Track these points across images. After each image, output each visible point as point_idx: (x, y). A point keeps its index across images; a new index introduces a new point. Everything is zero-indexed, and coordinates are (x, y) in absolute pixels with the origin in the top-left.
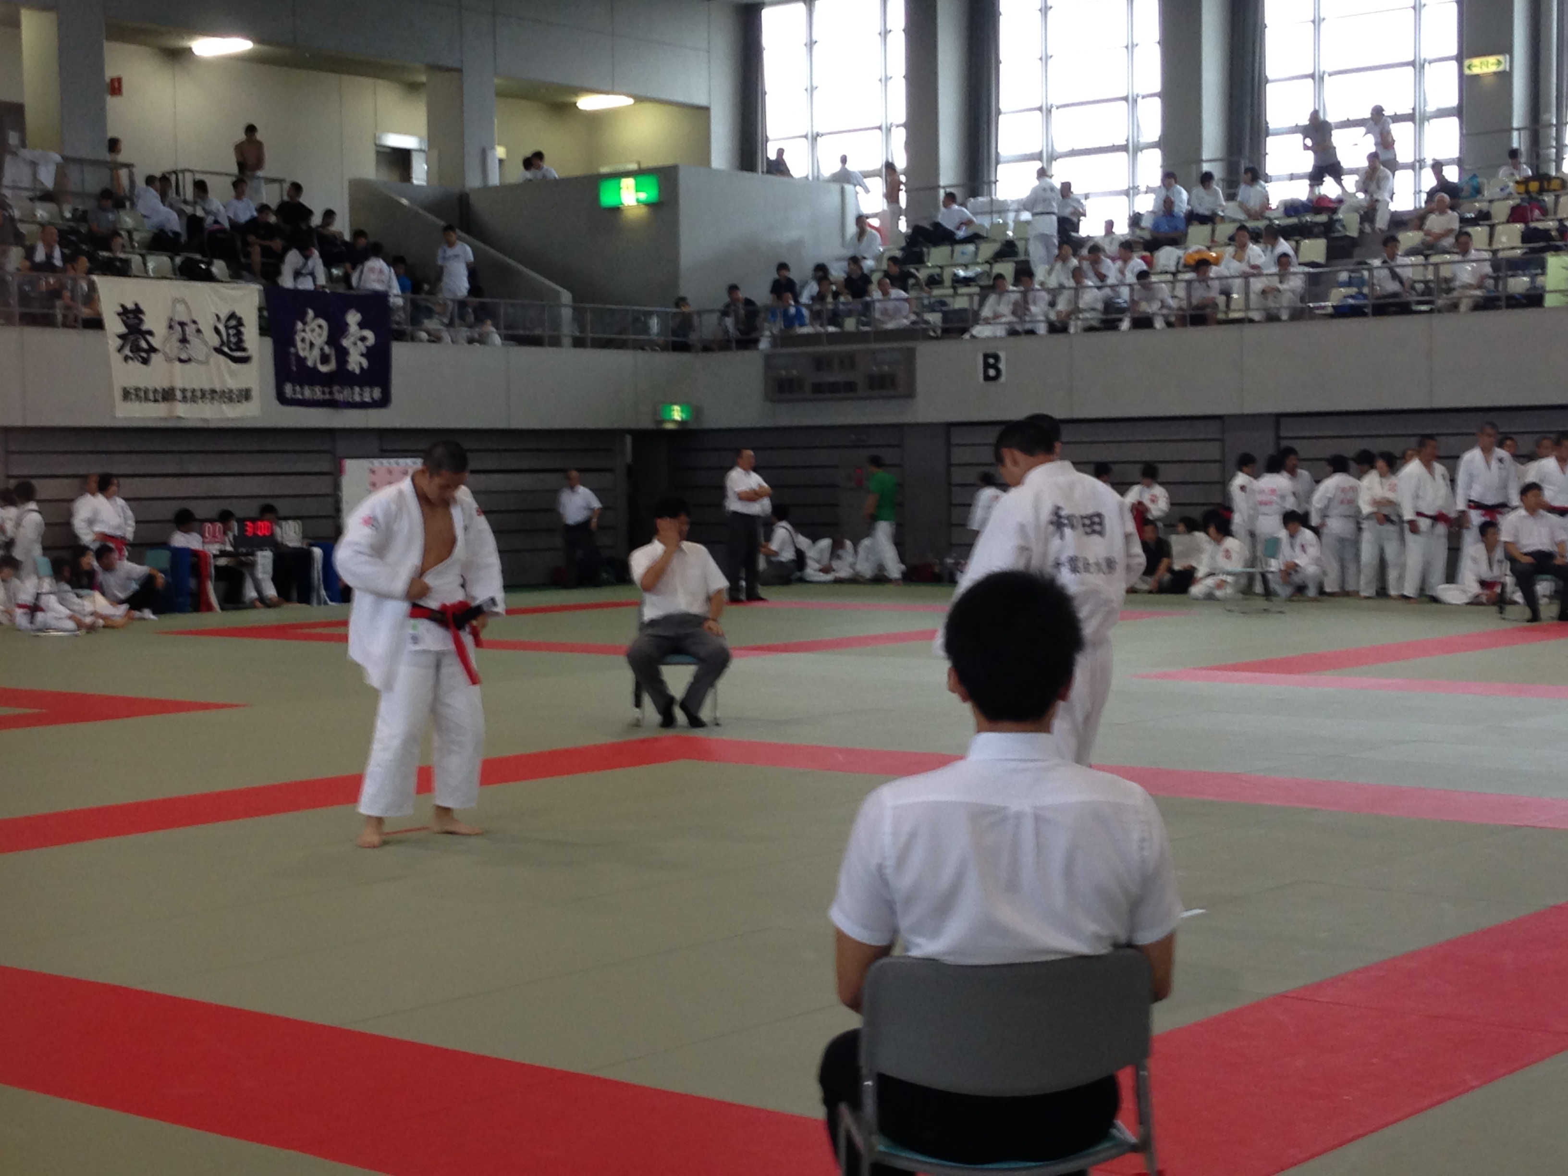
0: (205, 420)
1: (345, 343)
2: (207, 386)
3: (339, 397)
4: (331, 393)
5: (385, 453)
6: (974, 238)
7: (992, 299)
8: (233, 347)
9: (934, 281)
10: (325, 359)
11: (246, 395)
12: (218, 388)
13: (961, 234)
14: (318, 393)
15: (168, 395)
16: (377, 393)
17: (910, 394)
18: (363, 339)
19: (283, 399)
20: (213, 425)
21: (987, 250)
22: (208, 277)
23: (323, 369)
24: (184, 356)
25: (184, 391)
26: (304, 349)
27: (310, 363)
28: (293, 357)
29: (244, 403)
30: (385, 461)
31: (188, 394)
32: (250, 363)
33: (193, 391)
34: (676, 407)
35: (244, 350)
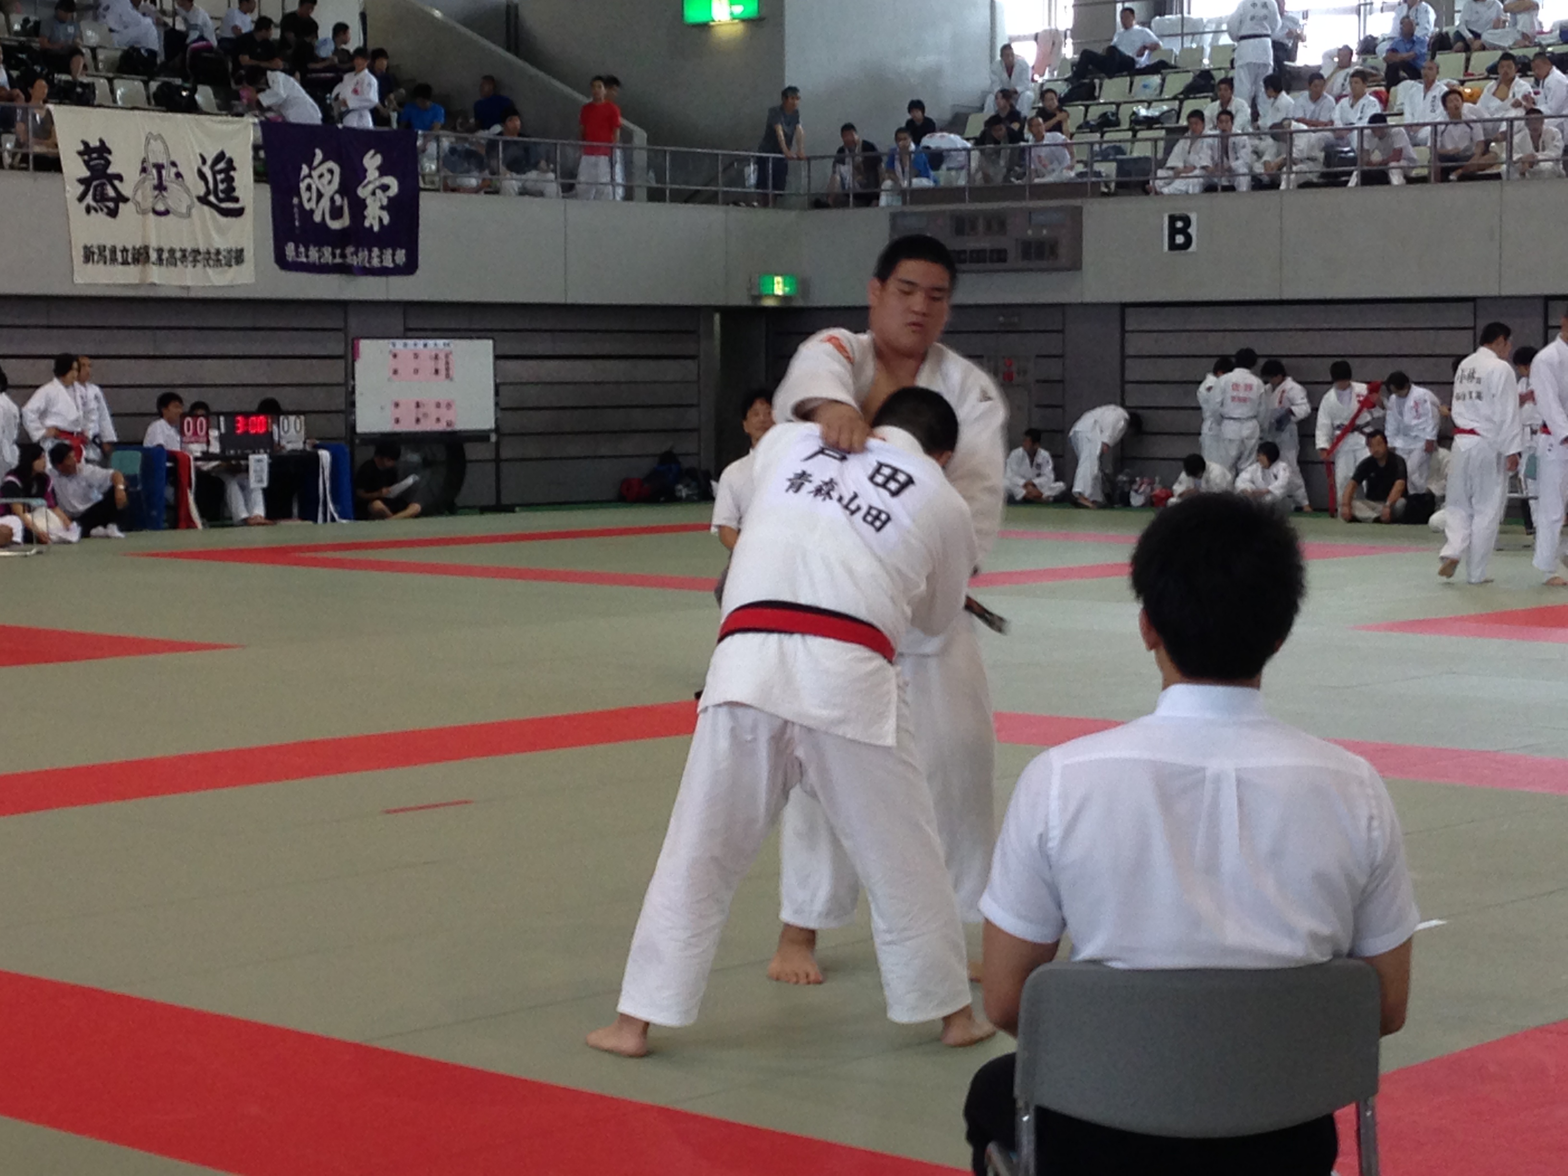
0: (185, 288)
1: (362, 192)
2: (189, 246)
3: (353, 261)
4: (343, 256)
5: (408, 333)
6: (1159, 67)
7: (1182, 145)
8: (222, 195)
9: (1107, 122)
10: (337, 214)
11: (238, 256)
12: (202, 247)
13: (1143, 61)
14: (327, 255)
15: (140, 256)
16: (401, 256)
17: (1076, 265)
18: (385, 188)
19: (283, 262)
20: (193, 294)
21: (1177, 83)
22: (191, 107)
23: (335, 225)
24: (161, 207)
25: (160, 251)
26: (309, 200)
27: (317, 218)
28: (296, 210)
29: (235, 268)
30: (410, 342)
31: (165, 255)
32: (244, 216)
33: (172, 251)
34: (778, 279)
35: (236, 200)
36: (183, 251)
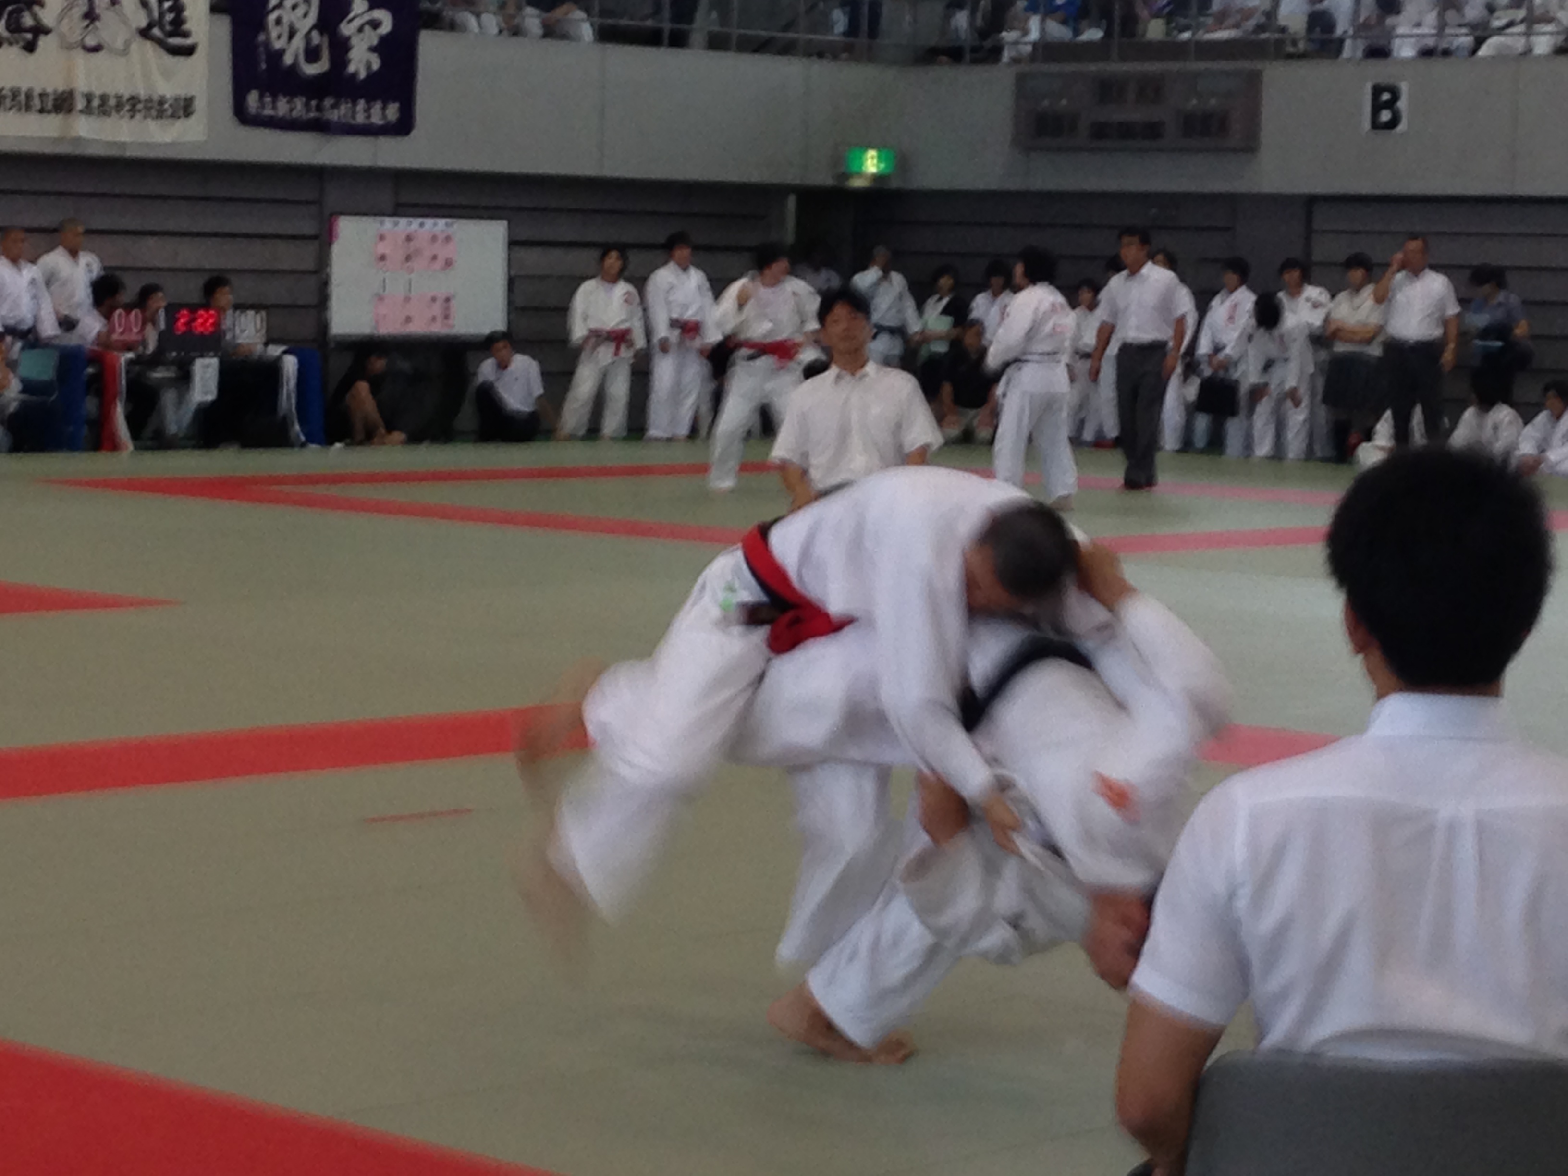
0: (123, 145)
1: (347, 29)
2: (126, 93)
3: (334, 115)
4: (319, 108)
5: (399, 210)
8: (168, 28)
10: (312, 54)
11: (185, 107)
12: (143, 94)
14: (299, 108)
15: (63, 103)
16: (393, 111)
17: (1251, 146)
18: (375, 24)
19: (242, 115)
20: (129, 153)
23: (310, 70)
24: (91, 41)
25: (89, 97)
26: (279, 37)
27: (288, 60)
28: (262, 49)
29: (182, 120)
30: (403, 221)
31: (96, 103)
32: (195, 57)
33: (104, 98)
34: (872, 153)
35: (186, 35)
36: (119, 97)
